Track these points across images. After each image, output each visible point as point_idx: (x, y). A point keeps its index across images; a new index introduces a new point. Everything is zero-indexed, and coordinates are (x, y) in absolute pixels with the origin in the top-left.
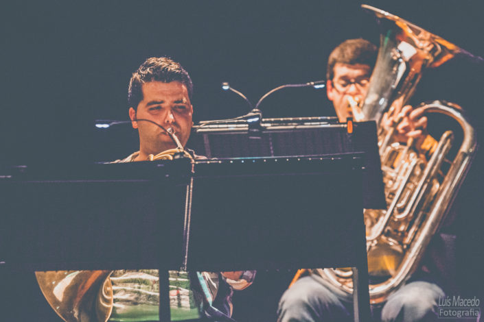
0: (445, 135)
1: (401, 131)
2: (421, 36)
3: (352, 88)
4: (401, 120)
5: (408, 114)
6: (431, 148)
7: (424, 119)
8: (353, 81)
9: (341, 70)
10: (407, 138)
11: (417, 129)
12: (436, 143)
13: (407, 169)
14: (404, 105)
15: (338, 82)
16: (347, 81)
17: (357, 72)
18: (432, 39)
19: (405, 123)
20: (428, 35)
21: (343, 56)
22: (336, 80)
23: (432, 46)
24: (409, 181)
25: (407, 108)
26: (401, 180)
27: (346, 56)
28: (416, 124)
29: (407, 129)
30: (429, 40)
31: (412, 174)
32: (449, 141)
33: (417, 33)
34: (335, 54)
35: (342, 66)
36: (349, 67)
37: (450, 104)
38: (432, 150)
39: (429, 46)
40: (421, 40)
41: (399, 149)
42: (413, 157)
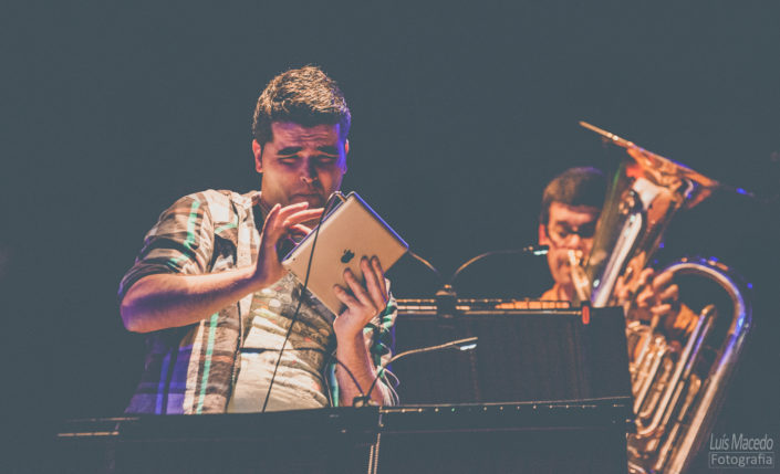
0: (705, 311)
1: (641, 305)
2: (663, 169)
3: (575, 240)
4: (641, 289)
5: (650, 279)
6: (689, 325)
7: (673, 288)
8: (575, 229)
9: (559, 213)
10: (652, 314)
11: (664, 302)
12: (696, 319)
13: (653, 361)
14: (645, 268)
15: (554, 230)
16: (566, 228)
17: (582, 218)
18: (680, 173)
19: (647, 293)
20: (675, 167)
21: (563, 193)
22: (552, 225)
23: (679, 184)
24: (655, 380)
25: (649, 271)
26: (645, 379)
27: (567, 193)
28: (663, 296)
29: (651, 302)
30: (676, 175)
31: (661, 370)
32: (711, 318)
33: (658, 165)
34: (552, 189)
35: (561, 207)
36: (570, 209)
37: (712, 263)
38: (691, 328)
39: (675, 182)
40: (664, 174)
41: (640, 331)
42: (661, 344)
